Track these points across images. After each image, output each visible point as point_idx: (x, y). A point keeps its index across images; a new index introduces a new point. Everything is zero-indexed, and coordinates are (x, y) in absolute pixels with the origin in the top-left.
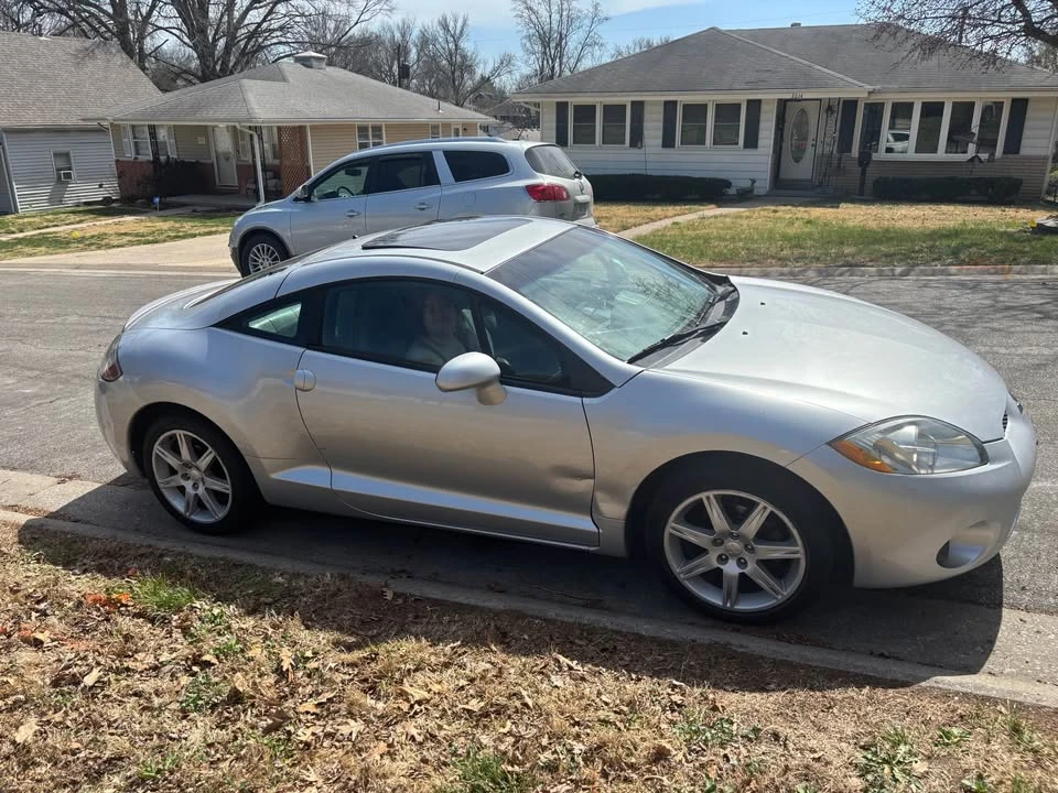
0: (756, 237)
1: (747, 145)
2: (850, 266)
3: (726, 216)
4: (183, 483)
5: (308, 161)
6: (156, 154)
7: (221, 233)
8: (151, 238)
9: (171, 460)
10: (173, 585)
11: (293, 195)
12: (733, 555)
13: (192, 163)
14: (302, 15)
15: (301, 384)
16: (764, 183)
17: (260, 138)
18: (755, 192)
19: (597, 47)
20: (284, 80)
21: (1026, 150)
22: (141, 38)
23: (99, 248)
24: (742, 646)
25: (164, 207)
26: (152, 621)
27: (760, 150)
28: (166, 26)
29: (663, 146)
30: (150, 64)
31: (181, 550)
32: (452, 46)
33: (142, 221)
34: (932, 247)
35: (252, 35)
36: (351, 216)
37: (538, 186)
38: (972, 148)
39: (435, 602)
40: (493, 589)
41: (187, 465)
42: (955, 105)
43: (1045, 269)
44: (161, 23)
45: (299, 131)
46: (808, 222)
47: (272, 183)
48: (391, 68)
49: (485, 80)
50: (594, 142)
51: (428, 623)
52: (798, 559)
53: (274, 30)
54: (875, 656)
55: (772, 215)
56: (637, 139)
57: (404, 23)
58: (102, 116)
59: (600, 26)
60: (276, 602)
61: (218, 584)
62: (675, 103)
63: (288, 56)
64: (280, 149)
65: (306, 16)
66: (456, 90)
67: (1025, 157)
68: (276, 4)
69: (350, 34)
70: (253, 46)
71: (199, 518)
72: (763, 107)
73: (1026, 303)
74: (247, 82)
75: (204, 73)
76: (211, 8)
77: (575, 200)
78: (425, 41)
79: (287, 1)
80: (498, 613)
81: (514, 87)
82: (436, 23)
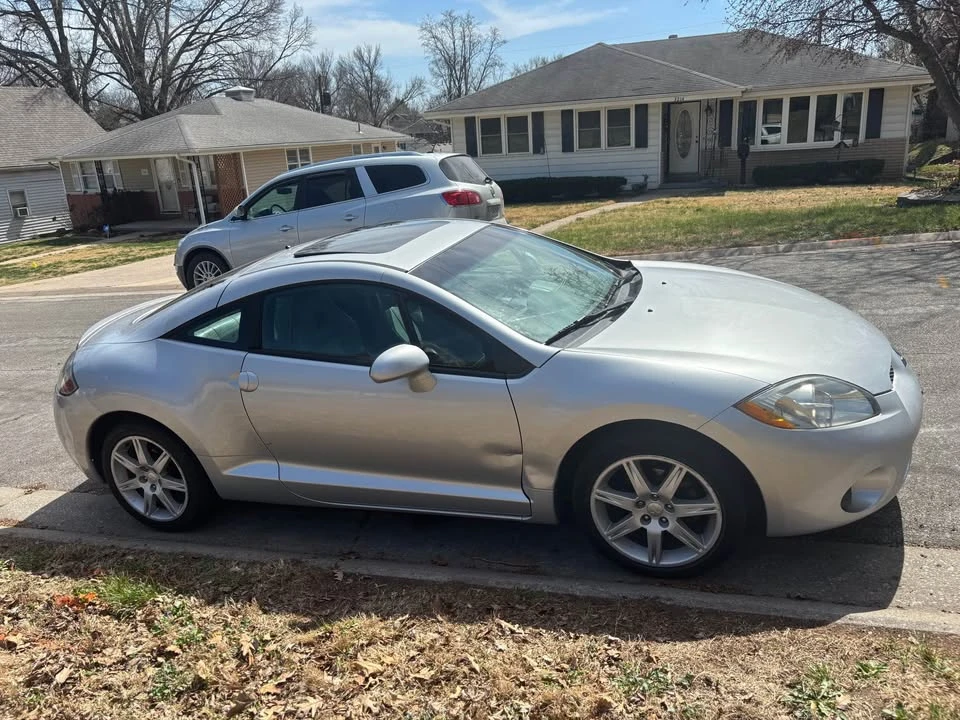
0: (652, 226)
1: (638, 145)
2: (739, 246)
3: (623, 210)
4: (142, 485)
5: (243, 186)
6: (103, 187)
7: (166, 254)
8: (102, 263)
9: (129, 465)
10: (136, 582)
11: (231, 215)
12: (655, 515)
13: (137, 193)
14: (229, 54)
15: (245, 386)
16: (656, 178)
17: (198, 166)
18: (649, 187)
19: (497, 67)
20: (217, 112)
21: (885, 134)
22: (85, 84)
23: (56, 275)
24: (669, 599)
25: (114, 234)
26: (118, 617)
27: (651, 149)
28: (107, 71)
29: (563, 151)
30: (94, 106)
31: (143, 548)
32: (367, 74)
33: (94, 248)
34: (810, 224)
35: (185, 75)
36: (285, 231)
37: (454, 193)
38: (837, 135)
39: (383, 580)
40: (439, 563)
41: (144, 468)
42: (820, 98)
43: (912, 238)
44: (102, 69)
45: (233, 159)
46: (697, 210)
47: (211, 206)
48: (314, 96)
49: (400, 103)
50: (501, 152)
51: (378, 599)
52: (715, 515)
53: (206, 69)
54: (792, 599)
55: (665, 205)
56: (539, 146)
57: (323, 57)
58: (52, 155)
59: (499, 49)
60: (234, 590)
61: (179, 578)
62: (571, 111)
63: (220, 91)
64: (217, 175)
65: (234, 55)
66: (374, 113)
67: (885, 140)
68: (205, 45)
69: (275, 68)
70: (187, 85)
71: (158, 517)
72: (650, 111)
73: (898, 268)
74: (183, 117)
75: (143, 111)
76: (147, 53)
77: (488, 203)
78: (343, 71)
79: (215, 42)
80: (442, 586)
81: (426, 107)
82: (351, 55)
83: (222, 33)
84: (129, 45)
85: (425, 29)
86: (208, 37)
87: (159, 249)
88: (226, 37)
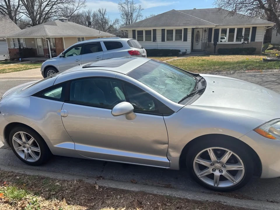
0: (190, 65)
1: (184, 41)
2: (218, 71)
3: (180, 59)
4: (24, 149)
5: (64, 47)
6: (20, 46)
7: (39, 68)
8: (18, 70)
9: (19, 141)
10: (19, 189)
11: (60, 55)
12: (218, 169)
13: (30, 49)
14: (60, 8)
15: (63, 115)
16: (189, 51)
17: (50, 41)
18: (187, 53)
19: (141, 17)
20: (56, 25)
21: (256, 41)
22: (15, 15)
23: (3, 73)
24: (225, 202)
25: (22, 61)
26: (11, 204)
27: (188, 42)
28: (22, 12)
29: (162, 41)
30: (18, 22)
31: (23, 173)
32: (102, 17)
33: (16, 65)
34: (239, 66)
35: (46, 14)
36: (77, 61)
37: (132, 51)
38: (242, 40)
39: (114, 189)
40: (133, 182)
41: (24, 143)
43: (271, 71)
44: (21, 11)
45: (61, 39)
46: (203, 60)
47: (53, 54)
48: (86, 23)
49: (111, 26)
50: (143, 41)
51: (112, 199)
52: (242, 170)
53: (53, 12)
54: (269, 202)
55: (192, 59)
56: (155, 39)
57: (89, 11)
58: (4, 36)
59: (141, 11)
60: (57, 193)
61: (35, 187)
62: (165, 29)
63: (57, 19)
64: (56, 44)
65: (62, 8)
66: (104, 28)
67: (256, 42)
68: (53, 5)
69: (74, 13)
70: (47, 17)
71: (29, 160)
72: (188, 30)
73: (271, 80)
74: (45, 26)
75: (33, 24)
76: (35, 7)
77: (142, 55)
78: (95, 16)
79: (56, 4)
80: (137, 193)
81: (119, 28)
82: (97, 11)
83: (58, 2)
84: (30, 4)
85: (120, 4)
86: (54, 3)
87: (37, 66)
88: (60, 3)
